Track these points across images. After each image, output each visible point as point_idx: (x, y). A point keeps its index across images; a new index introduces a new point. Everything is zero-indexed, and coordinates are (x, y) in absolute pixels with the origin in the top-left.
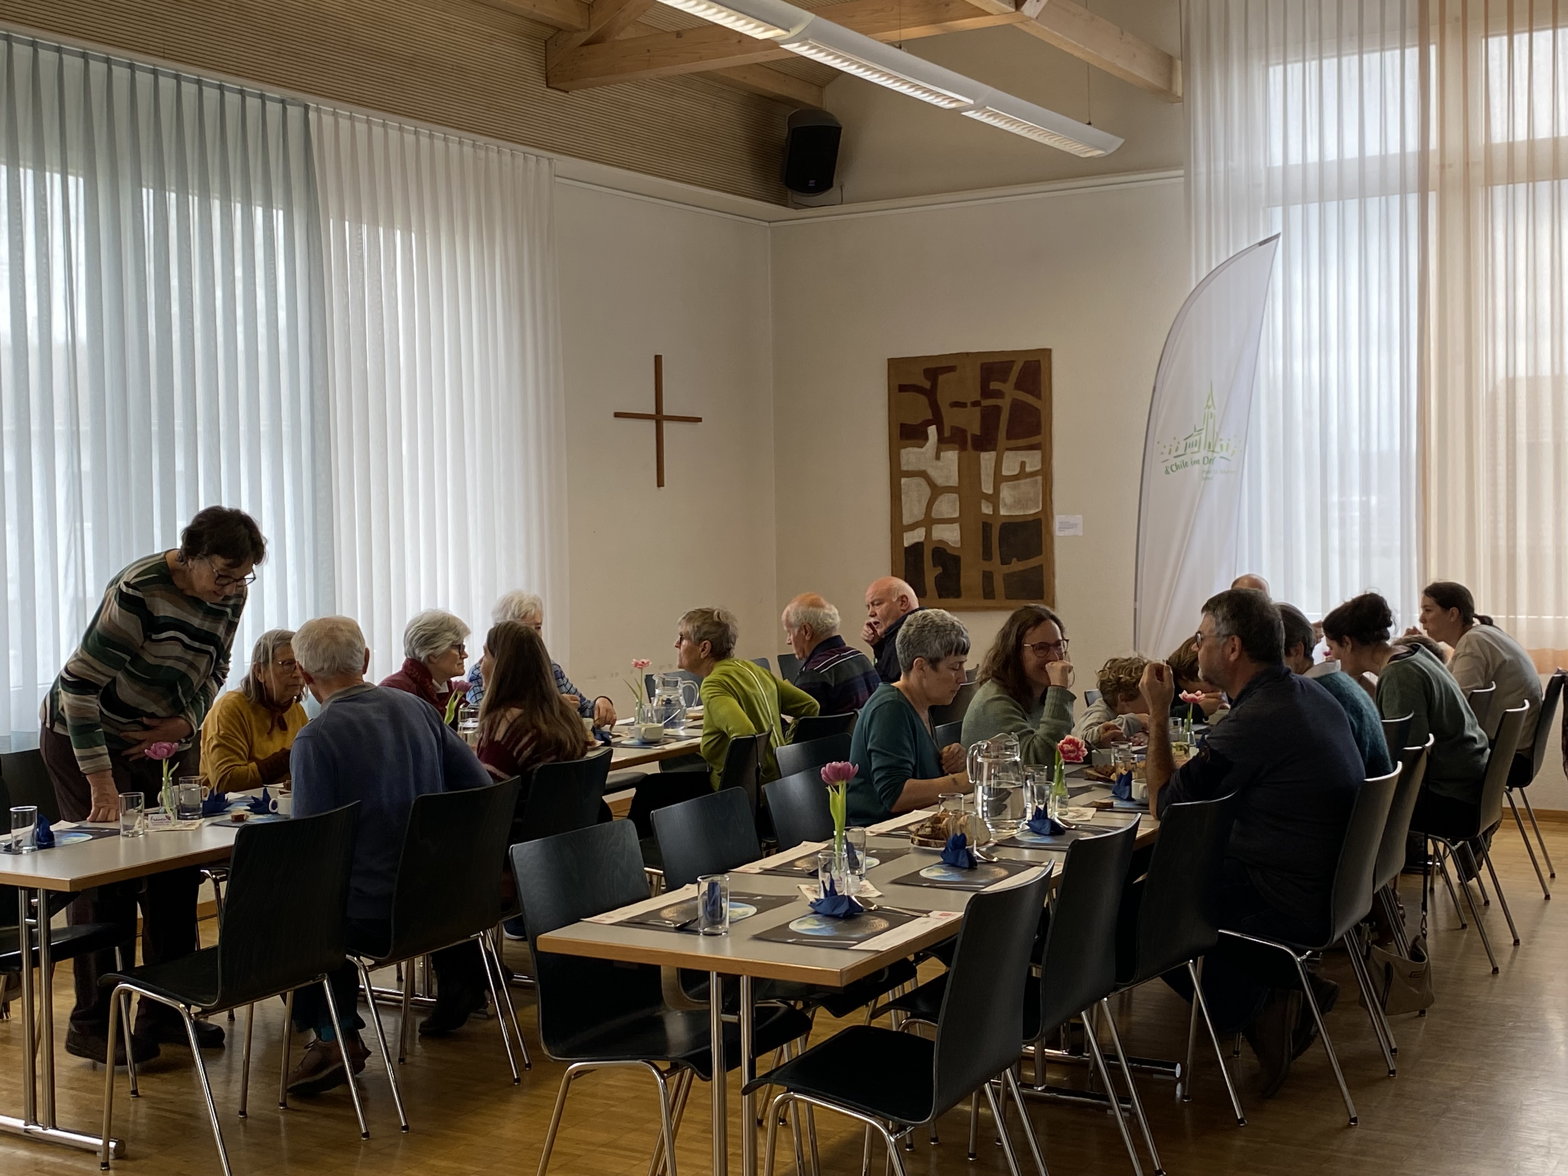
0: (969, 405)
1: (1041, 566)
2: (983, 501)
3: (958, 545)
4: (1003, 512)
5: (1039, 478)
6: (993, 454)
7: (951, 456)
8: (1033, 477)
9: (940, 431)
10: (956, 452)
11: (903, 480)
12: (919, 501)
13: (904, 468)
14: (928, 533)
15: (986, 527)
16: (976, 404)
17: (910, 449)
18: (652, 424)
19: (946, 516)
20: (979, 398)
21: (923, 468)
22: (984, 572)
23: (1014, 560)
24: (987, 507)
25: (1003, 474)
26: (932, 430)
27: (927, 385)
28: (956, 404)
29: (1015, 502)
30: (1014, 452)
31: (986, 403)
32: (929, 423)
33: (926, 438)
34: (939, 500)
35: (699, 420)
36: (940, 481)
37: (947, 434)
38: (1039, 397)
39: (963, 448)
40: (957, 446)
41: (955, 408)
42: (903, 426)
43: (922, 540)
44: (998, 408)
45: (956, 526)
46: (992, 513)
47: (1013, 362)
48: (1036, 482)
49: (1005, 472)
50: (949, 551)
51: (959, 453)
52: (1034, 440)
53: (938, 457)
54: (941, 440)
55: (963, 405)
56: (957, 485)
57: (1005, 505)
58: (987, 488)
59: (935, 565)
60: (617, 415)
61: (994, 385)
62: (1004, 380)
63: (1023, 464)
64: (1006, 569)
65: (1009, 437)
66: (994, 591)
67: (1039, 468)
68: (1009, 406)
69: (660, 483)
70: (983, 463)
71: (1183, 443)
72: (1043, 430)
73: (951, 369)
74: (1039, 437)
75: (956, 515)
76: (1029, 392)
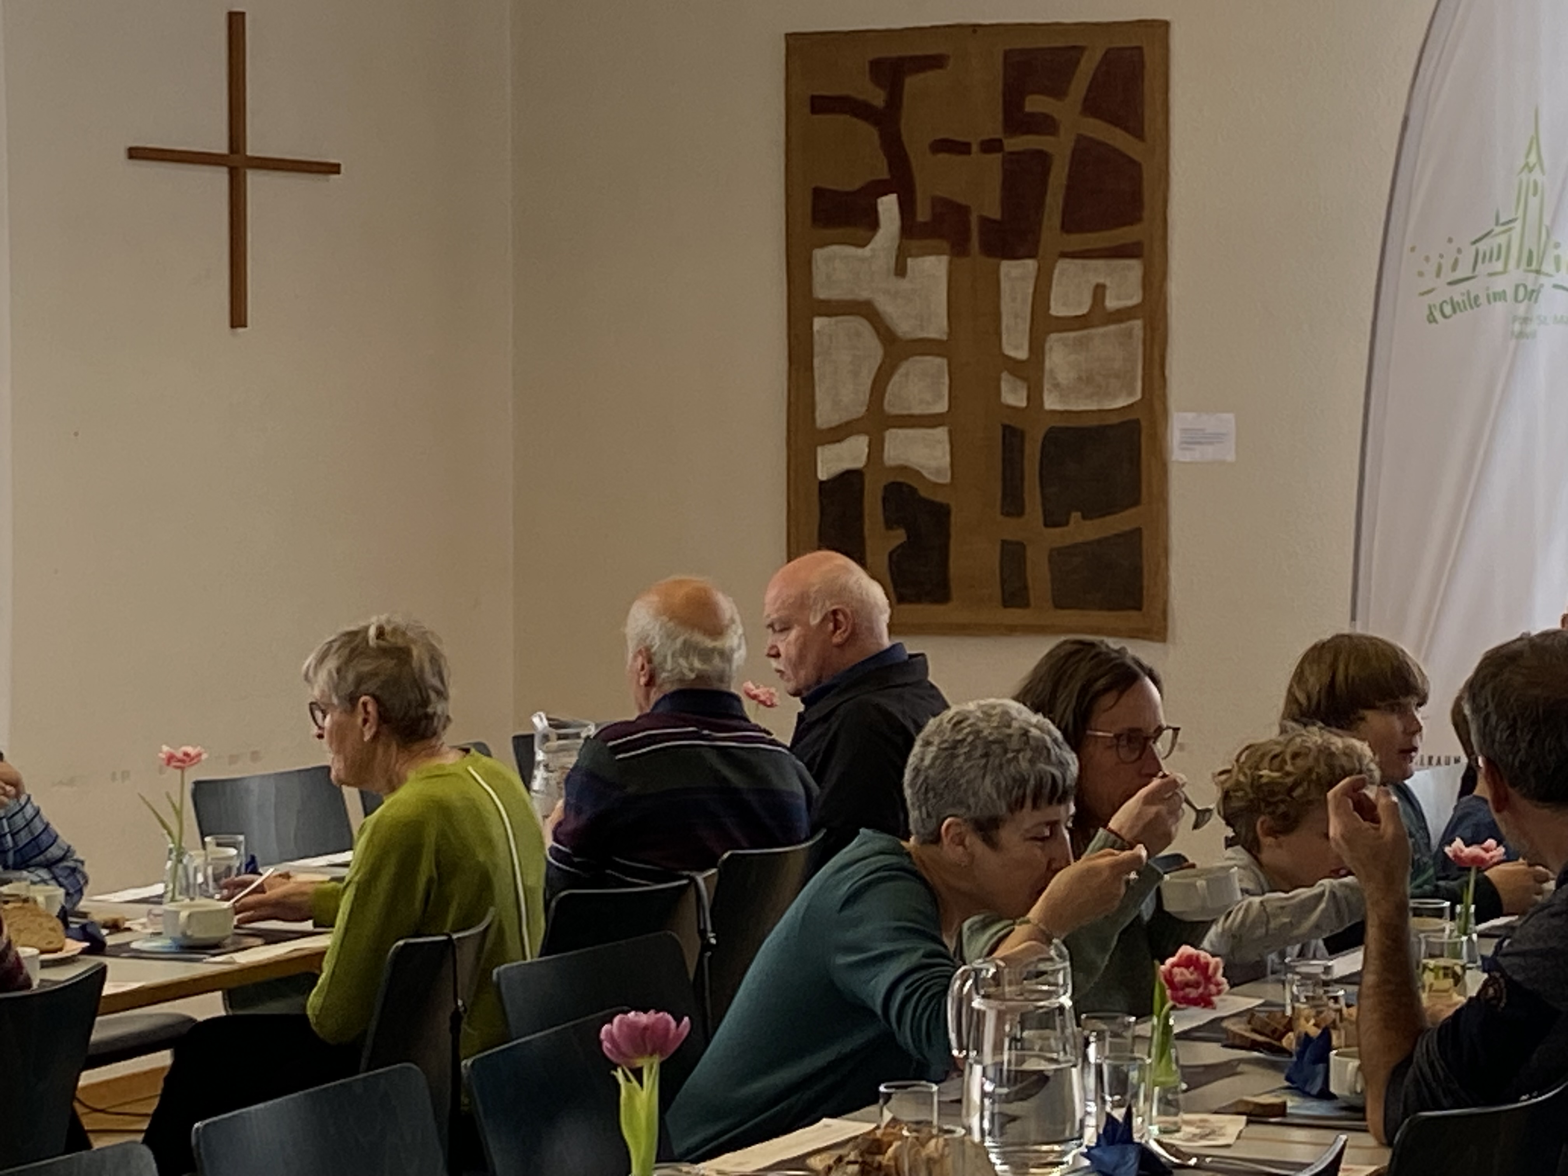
0: (975, 148)
1: (1138, 531)
2: (1005, 375)
3: (946, 479)
4: (1051, 402)
5: (1137, 324)
6: (1031, 265)
7: (932, 269)
8: (1121, 321)
9: (906, 208)
10: (945, 259)
11: (818, 323)
12: (856, 374)
13: (821, 293)
14: (876, 449)
15: (1012, 438)
16: (991, 146)
17: (835, 248)
18: (220, 177)
19: (916, 411)
20: (999, 135)
21: (864, 295)
22: (1004, 542)
23: (1076, 516)
24: (1014, 390)
25: (1054, 312)
26: (888, 205)
27: (878, 98)
28: (944, 146)
29: (1080, 378)
30: (1079, 262)
31: (1016, 143)
32: (881, 188)
33: (874, 225)
34: (901, 370)
35: (335, 169)
36: (905, 327)
37: (923, 214)
38: (1138, 133)
39: (959, 249)
40: (945, 245)
41: (941, 156)
42: (818, 193)
43: (859, 464)
44: (1042, 159)
45: (941, 433)
46: (1024, 404)
47: (1081, 49)
48: (1129, 334)
49: (1057, 309)
50: (923, 493)
51: (950, 263)
52: (1125, 235)
53: (900, 271)
54: (909, 229)
55: (961, 148)
56: (945, 338)
57: (1056, 386)
58: (1016, 346)
59: (890, 524)
60: (134, 153)
61: (1035, 104)
62: (1059, 92)
63: (1099, 291)
64: (1058, 537)
65: (1067, 227)
66: (1025, 588)
67: (1136, 300)
68: (1068, 152)
69: (238, 319)
70: (1005, 286)
71: (1469, 254)
72: (1146, 214)
73: (935, 62)
74: (1137, 228)
75: (942, 407)
76: (1116, 121)
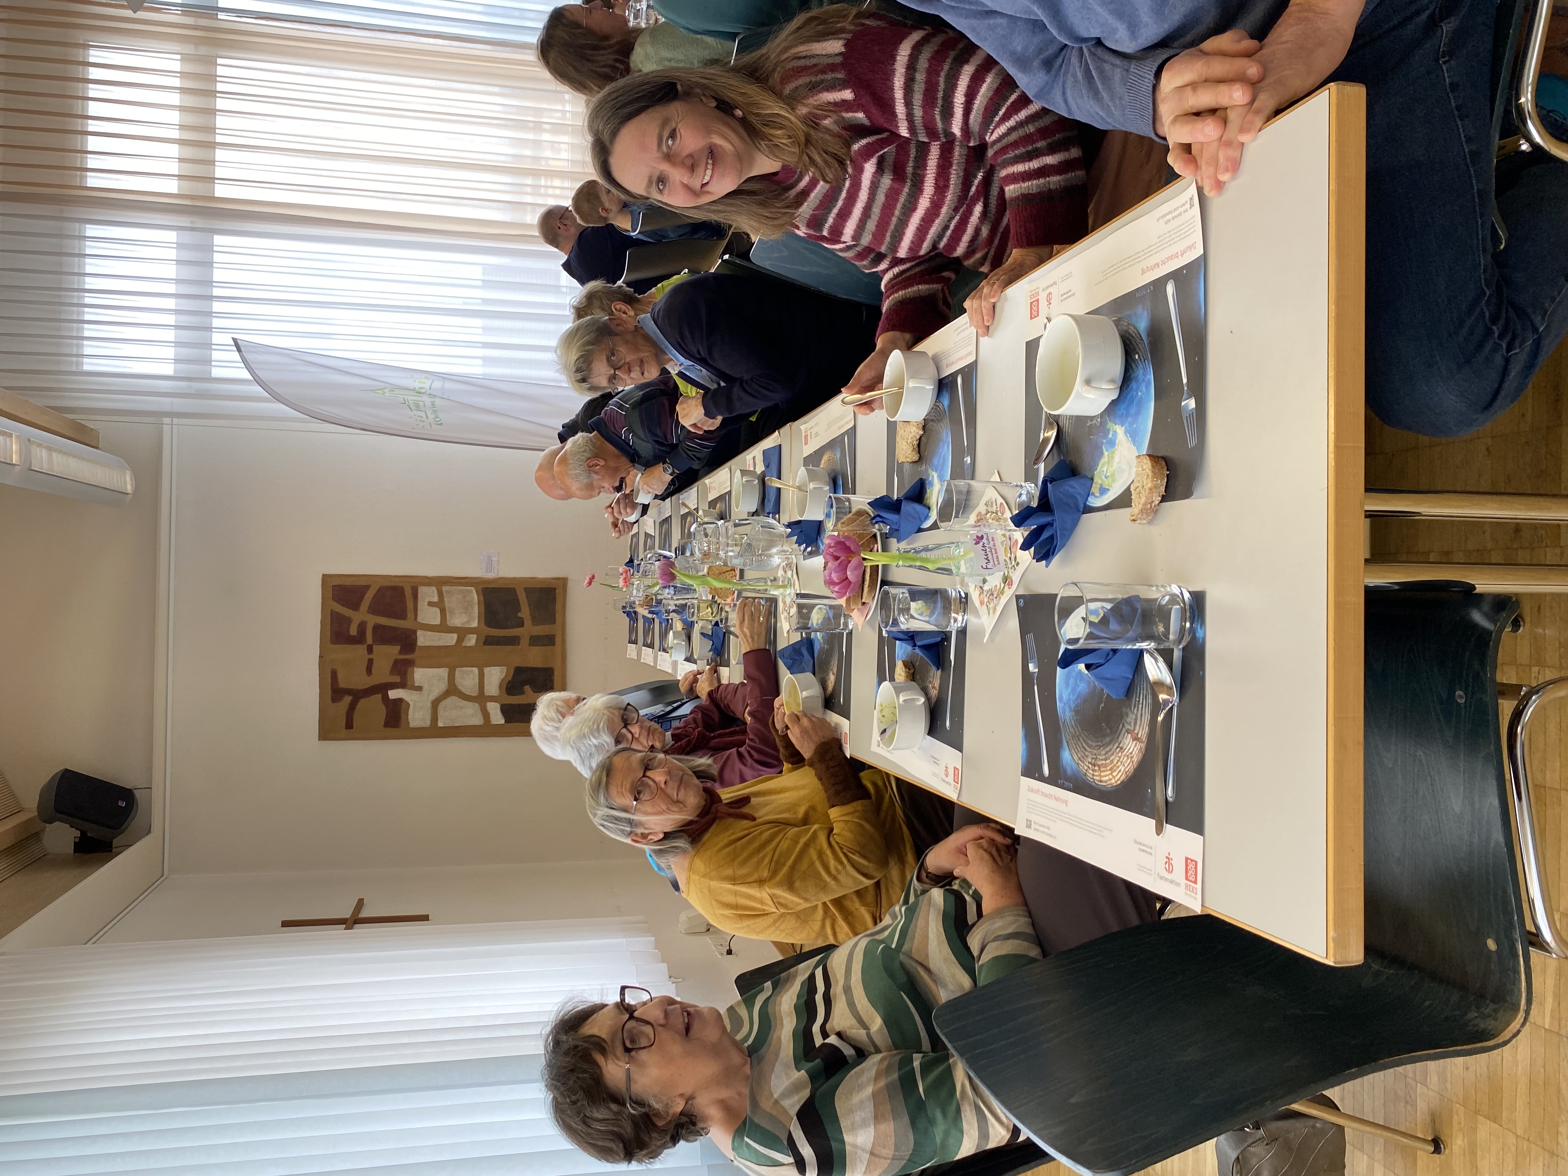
0: (371, 656)
1: (525, 589)
2: (463, 644)
3: (505, 669)
4: (475, 624)
5: (444, 588)
6: (419, 633)
7: (420, 675)
8: (443, 595)
9: (394, 686)
10: (415, 669)
12: (462, 708)
13: (428, 723)
14: (492, 699)
15: (489, 641)
16: (370, 650)
17: (409, 717)
19: (477, 681)
20: (365, 646)
21: (429, 704)
22: (530, 645)
23: (519, 615)
24: (470, 640)
26: (393, 694)
27: (348, 699)
28: (369, 670)
29: (465, 613)
30: (419, 613)
31: (369, 639)
32: (385, 698)
33: (400, 701)
34: (461, 688)
36: (443, 686)
37: (397, 679)
38: (368, 587)
39: (411, 663)
40: (410, 669)
41: (373, 671)
42: (387, 725)
43: (498, 705)
45: (487, 670)
46: (475, 636)
47: (332, 611)
48: (448, 592)
49: (437, 622)
50: (510, 678)
51: (417, 667)
52: (408, 593)
53: (420, 688)
54: (403, 685)
55: (370, 662)
56: (447, 669)
57: (468, 622)
58: (451, 639)
59: (522, 692)
61: (353, 631)
62: (349, 621)
63: (431, 604)
64: (528, 622)
65: (403, 616)
66: (547, 636)
67: (434, 589)
68: (374, 617)
70: (428, 644)
71: (415, 412)
72: (400, 585)
73: (334, 674)
74: (405, 588)
75: (476, 670)
76: (362, 598)
